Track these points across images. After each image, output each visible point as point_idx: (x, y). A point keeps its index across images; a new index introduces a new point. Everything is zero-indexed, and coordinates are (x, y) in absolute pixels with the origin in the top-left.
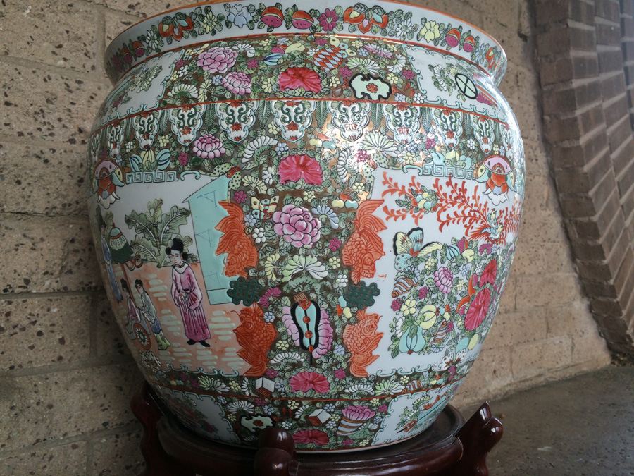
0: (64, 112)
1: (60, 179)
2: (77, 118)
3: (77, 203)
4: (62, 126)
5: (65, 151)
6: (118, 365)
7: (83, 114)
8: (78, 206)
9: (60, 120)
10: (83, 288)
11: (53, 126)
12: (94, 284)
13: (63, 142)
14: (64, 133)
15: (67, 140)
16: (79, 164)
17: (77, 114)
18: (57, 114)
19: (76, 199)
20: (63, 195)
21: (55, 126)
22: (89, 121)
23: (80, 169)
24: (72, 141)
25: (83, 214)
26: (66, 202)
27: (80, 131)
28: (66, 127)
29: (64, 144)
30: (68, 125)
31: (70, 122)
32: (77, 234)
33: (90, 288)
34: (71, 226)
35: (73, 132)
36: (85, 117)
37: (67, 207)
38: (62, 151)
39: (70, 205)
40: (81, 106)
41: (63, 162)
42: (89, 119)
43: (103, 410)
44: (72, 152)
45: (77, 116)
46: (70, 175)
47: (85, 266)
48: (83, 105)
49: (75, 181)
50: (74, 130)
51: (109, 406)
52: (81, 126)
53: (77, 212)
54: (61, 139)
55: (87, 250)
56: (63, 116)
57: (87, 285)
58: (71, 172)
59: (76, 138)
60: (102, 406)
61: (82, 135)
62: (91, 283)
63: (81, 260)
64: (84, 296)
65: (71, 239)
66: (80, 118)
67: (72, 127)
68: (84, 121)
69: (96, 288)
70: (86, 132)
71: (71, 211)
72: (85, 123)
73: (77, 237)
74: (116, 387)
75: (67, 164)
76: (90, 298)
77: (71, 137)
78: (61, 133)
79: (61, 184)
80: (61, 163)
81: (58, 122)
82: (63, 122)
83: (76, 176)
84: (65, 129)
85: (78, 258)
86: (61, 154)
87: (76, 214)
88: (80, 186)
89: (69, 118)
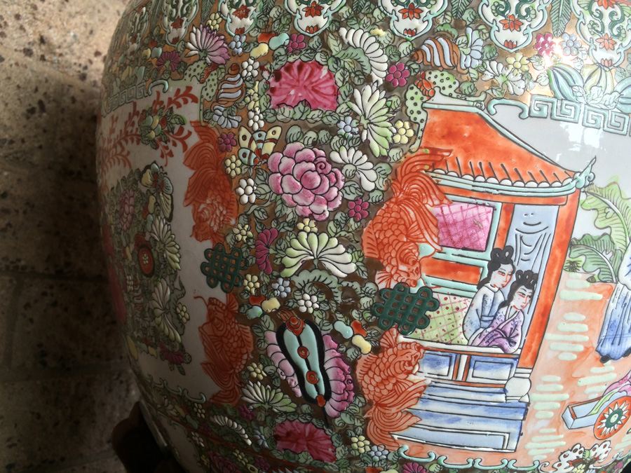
0: (26, 8)
1: (4, 102)
2: (42, 21)
3: (23, 141)
4: (18, 26)
5: (17, 64)
6: (38, 382)
7: (51, 18)
8: (23, 146)
9: (18, 17)
10: (7, 267)
11: (5, 23)
12: (23, 263)
13: (16, 50)
14: (20, 37)
15: (22, 48)
16: (34, 88)
17: (44, 15)
18: (15, 7)
19: (21, 135)
20: (5, 126)
21: (10, 24)
22: (56, 30)
23: (34, 95)
24: (28, 52)
25: (24, 160)
26: (7, 136)
27: (42, 40)
28: (25, 30)
29: (16, 54)
30: (27, 27)
31: (31, 24)
32: (12, 187)
33: (17, 267)
34: (6, 173)
35: (31, 40)
36: (52, 23)
37: (6, 144)
38: (13, 62)
39: (12, 142)
40: (51, 6)
41: (13, 78)
42: (56, 27)
43: (10, 447)
44: (26, 67)
45: (43, 18)
46: (19, 99)
47: (14, 234)
48: (54, 5)
49: (23, 110)
50: (33, 37)
51: (19, 441)
52: (45, 34)
53: (19, 155)
54: (13, 45)
55: (21, 211)
56: (22, 13)
57: (12, 262)
58: (21, 95)
59: (34, 50)
60: (9, 440)
61: (43, 47)
62: (19, 260)
63: (9, 225)
64: (7, 278)
65: (2, 192)
66: (46, 22)
67: (31, 32)
68: (50, 28)
69: (24, 268)
70: (50, 44)
71: (11, 151)
72: (51, 31)
73: (12, 191)
74: (33, 413)
75: (18, 83)
76: (15, 282)
77: (27, 46)
78: (15, 36)
79: (4, 110)
80: (9, 78)
81: (13, 18)
82: (21, 22)
83: (27, 103)
84: (22, 31)
85: (6, 222)
86: (11, 65)
87: (18, 158)
88: (28, 118)
89: (31, 17)
